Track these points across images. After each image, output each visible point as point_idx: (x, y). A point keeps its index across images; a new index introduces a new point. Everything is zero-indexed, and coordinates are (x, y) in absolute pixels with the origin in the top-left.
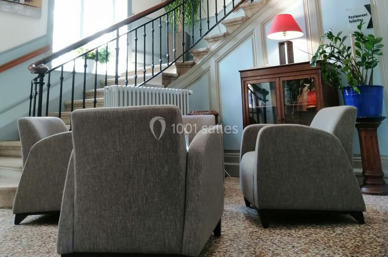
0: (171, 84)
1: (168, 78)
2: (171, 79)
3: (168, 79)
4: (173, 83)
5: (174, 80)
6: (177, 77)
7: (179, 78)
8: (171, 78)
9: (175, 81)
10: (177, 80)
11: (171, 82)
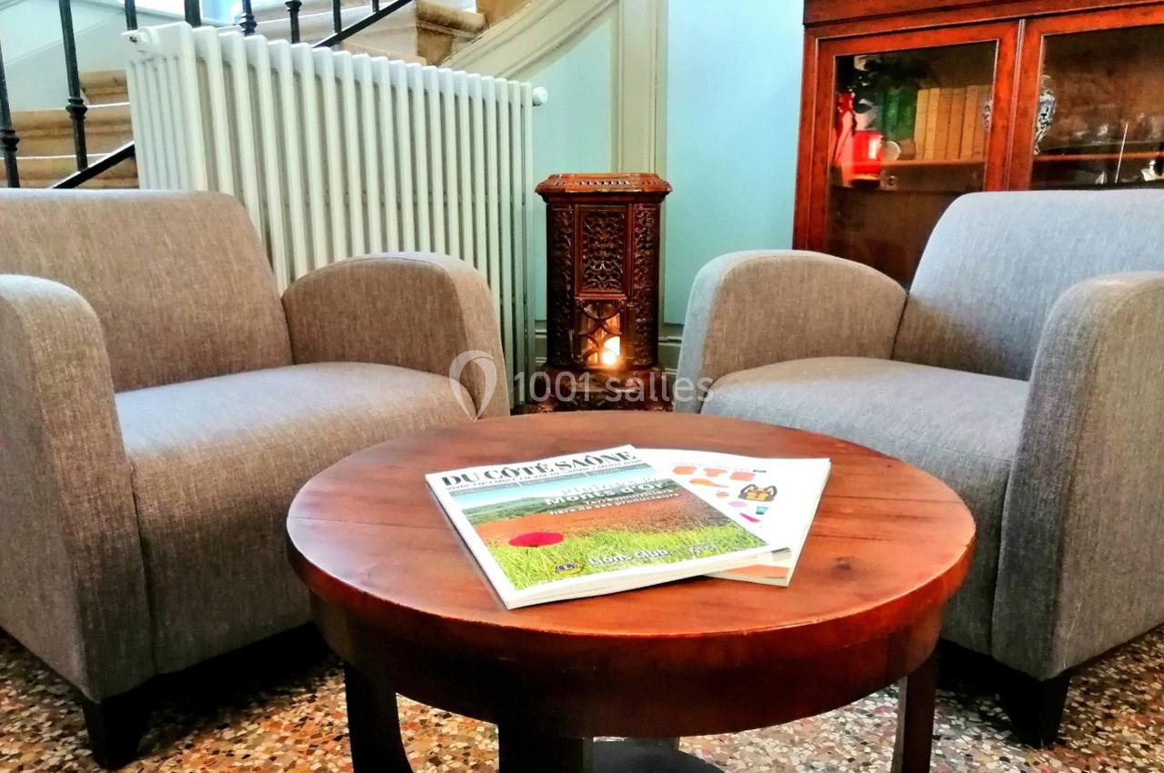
0: (455, 57)
1: (440, 29)
2: (453, 37)
3: (440, 34)
4: (463, 51)
5: (468, 40)
6: (481, 30)
7: (488, 34)
8: (455, 32)
9: (469, 48)
10: (479, 43)
11: (453, 48)
